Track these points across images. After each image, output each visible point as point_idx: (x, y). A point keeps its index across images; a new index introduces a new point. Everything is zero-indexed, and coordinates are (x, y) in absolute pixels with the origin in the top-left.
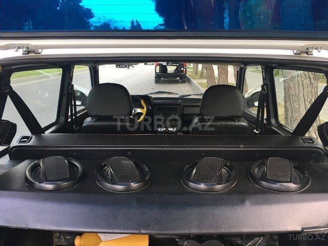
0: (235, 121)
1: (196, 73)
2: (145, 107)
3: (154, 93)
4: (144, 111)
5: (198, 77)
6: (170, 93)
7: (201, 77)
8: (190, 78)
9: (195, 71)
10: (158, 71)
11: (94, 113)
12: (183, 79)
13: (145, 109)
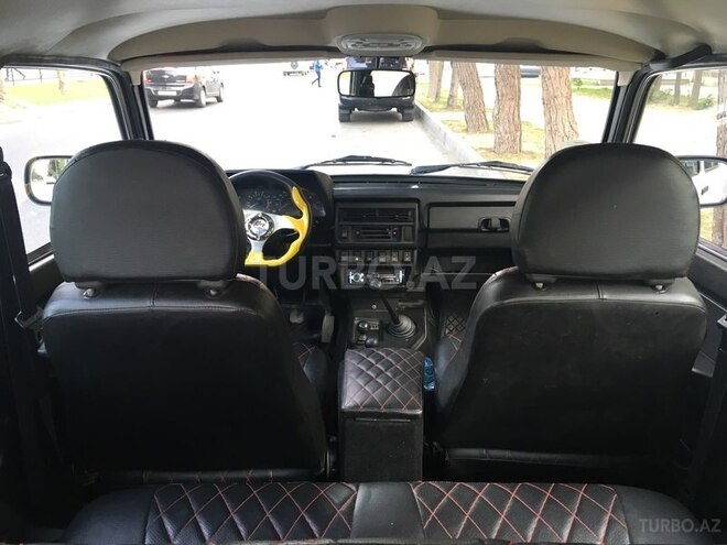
0: (653, 288)
1: (437, 96)
2: (305, 211)
3: (335, 162)
4: (302, 225)
5: (441, 106)
6: (383, 161)
7: (450, 105)
8: (422, 108)
9: (435, 91)
10: (346, 90)
11: (84, 267)
12: (406, 111)
13: (305, 219)
